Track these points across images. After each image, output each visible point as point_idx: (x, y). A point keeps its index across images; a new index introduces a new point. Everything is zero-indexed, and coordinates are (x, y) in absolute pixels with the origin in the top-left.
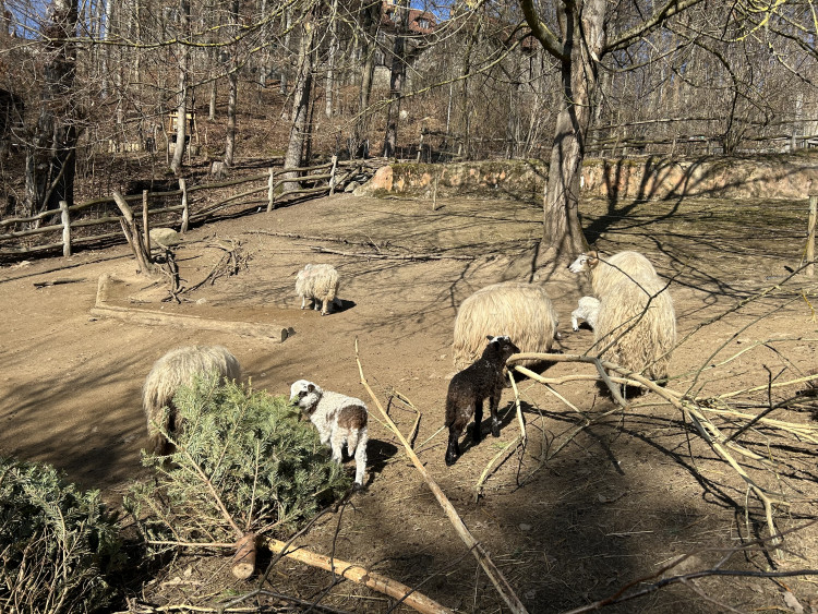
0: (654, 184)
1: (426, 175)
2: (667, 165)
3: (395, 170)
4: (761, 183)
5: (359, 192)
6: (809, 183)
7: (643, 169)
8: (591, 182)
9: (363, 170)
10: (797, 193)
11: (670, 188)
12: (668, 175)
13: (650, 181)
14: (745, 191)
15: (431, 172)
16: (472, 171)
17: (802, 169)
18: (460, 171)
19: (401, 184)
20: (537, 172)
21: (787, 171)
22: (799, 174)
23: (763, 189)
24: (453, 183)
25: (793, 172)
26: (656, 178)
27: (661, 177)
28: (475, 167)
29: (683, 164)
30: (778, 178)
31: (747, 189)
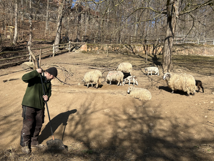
0: (156, 51)
1: (97, 47)
2: (158, 46)
3: (88, 45)
4: (179, 51)
5: (76, 52)
6: (188, 51)
7: (153, 47)
8: (140, 50)
9: (77, 45)
10: (186, 54)
11: (159, 52)
12: (159, 49)
13: (155, 50)
14: (175, 53)
15: (98, 46)
16: (110, 47)
17: (187, 48)
18: (106, 46)
19: (90, 50)
20: (127, 47)
21: (184, 49)
22: (186, 49)
23: (179, 53)
24: (104, 50)
25: (185, 49)
26: (156, 50)
27: (157, 49)
28: (110, 46)
29: (161, 46)
30: (182, 50)
31: (176, 52)
